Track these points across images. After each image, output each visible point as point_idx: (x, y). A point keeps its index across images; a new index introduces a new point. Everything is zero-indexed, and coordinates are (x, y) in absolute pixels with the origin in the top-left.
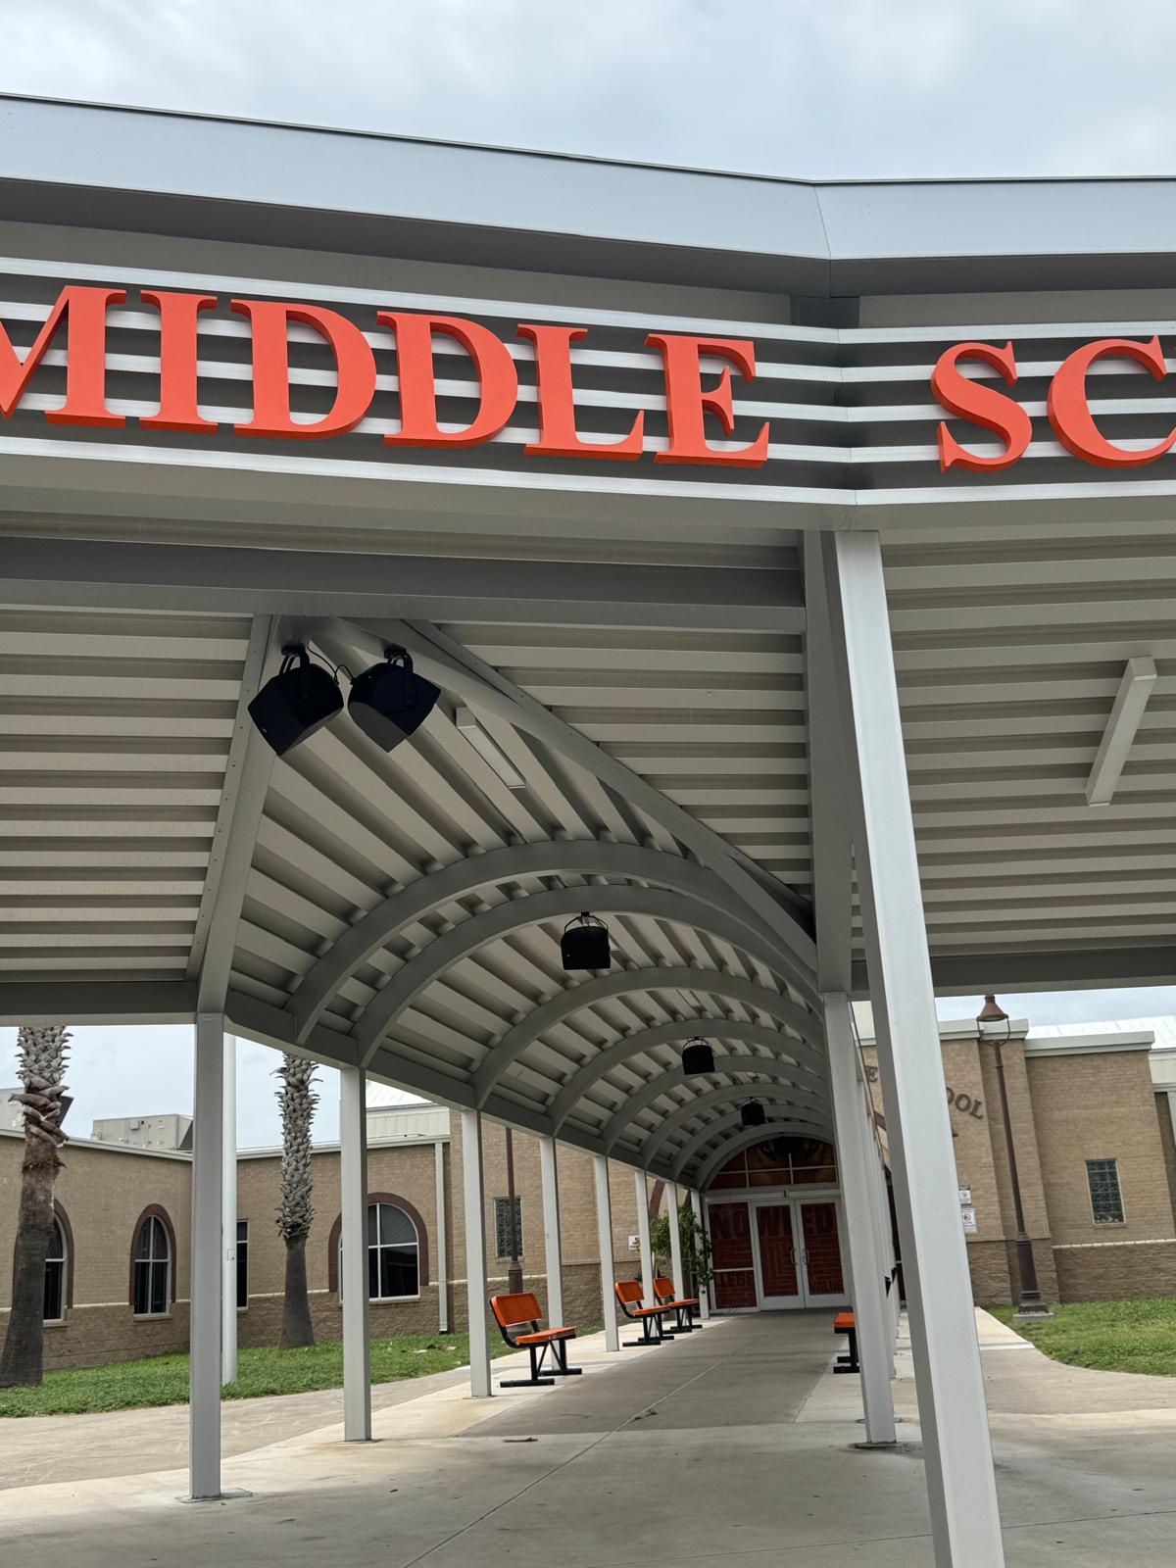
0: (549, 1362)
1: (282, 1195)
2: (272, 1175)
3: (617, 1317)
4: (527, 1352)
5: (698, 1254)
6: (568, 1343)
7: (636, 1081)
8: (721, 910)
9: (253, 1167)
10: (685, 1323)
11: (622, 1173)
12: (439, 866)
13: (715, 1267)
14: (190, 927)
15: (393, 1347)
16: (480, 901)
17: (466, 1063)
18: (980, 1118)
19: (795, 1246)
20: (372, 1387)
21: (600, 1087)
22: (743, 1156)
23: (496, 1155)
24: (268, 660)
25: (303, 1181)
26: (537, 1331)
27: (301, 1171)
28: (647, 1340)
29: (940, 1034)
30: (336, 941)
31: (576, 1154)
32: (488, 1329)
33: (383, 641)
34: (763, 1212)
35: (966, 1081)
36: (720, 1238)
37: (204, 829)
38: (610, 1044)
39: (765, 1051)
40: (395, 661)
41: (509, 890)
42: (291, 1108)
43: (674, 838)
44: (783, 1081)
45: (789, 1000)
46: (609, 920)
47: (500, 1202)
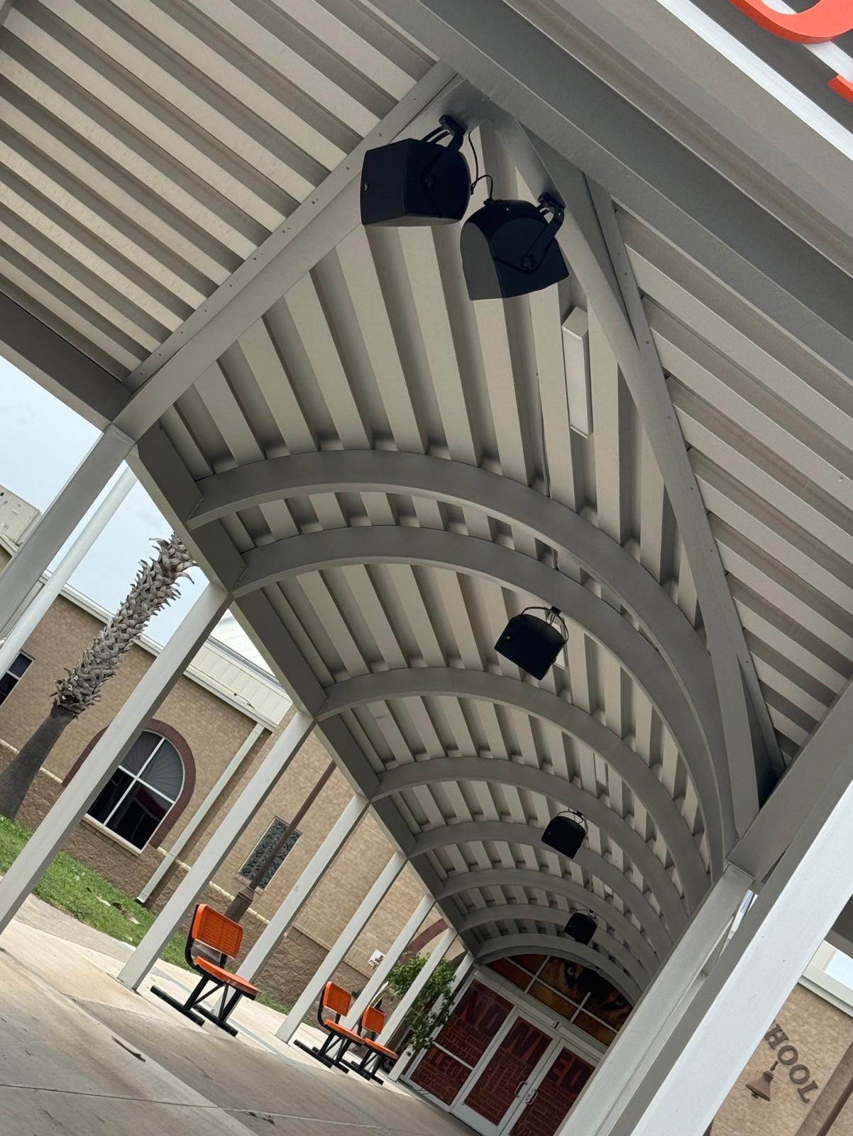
0: (212, 1002)
1: (81, 661)
2: (85, 635)
3: (308, 1012)
4: (199, 978)
5: (429, 1015)
6: (244, 999)
7: (489, 811)
8: (691, 705)
9: (73, 614)
10: (369, 1068)
11: (413, 886)
12: (446, 455)
13: (438, 1040)
14: (163, 334)
15: (82, 879)
16: (461, 520)
17: (336, 668)
18: (806, 1101)
19: (529, 1080)
20: (31, 896)
21: (450, 788)
22: (545, 959)
23: (306, 778)
24: (420, 117)
25: (109, 662)
26: (222, 966)
27: (113, 652)
28: (320, 1055)
29: (803, 977)
30: (293, 453)
31: (382, 836)
32: (178, 928)
33: (549, 182)
34: (522, 1027)
35: (819, 1057)
36: (463, 1017)
37: (241, 245)
38: (490, 755)
39: (637, 878)
40: (546, 212)
41: (499, 530)
42: (147, 585)
43: (698, 603)
44: (634, 919)
45: (697, 847)
46: (575, 635)
47: (279, 824)
